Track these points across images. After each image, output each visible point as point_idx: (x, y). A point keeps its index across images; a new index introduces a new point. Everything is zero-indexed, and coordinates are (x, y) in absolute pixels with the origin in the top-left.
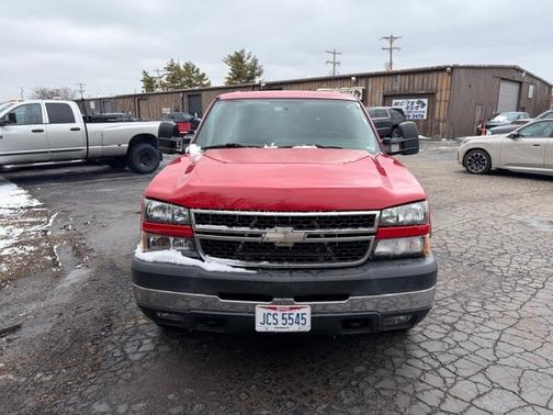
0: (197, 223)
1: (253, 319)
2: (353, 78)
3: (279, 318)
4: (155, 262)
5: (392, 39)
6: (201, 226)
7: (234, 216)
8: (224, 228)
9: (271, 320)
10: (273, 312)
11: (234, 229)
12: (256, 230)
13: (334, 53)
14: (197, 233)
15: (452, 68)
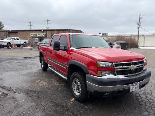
0: (116, 66)
1: (130, 89)
2: (42, 31)
3: (134, 87)
4: (107, 79)
5: (48, 21)
6: (116, 67)
7: (123, 64)
8: (121, 67)
9: (133, 88)
10: (133, 86)
11: (124, 67)
12: (128, 66)
13: (30, 23)
14: (116, 69)
15: (69, 30)
